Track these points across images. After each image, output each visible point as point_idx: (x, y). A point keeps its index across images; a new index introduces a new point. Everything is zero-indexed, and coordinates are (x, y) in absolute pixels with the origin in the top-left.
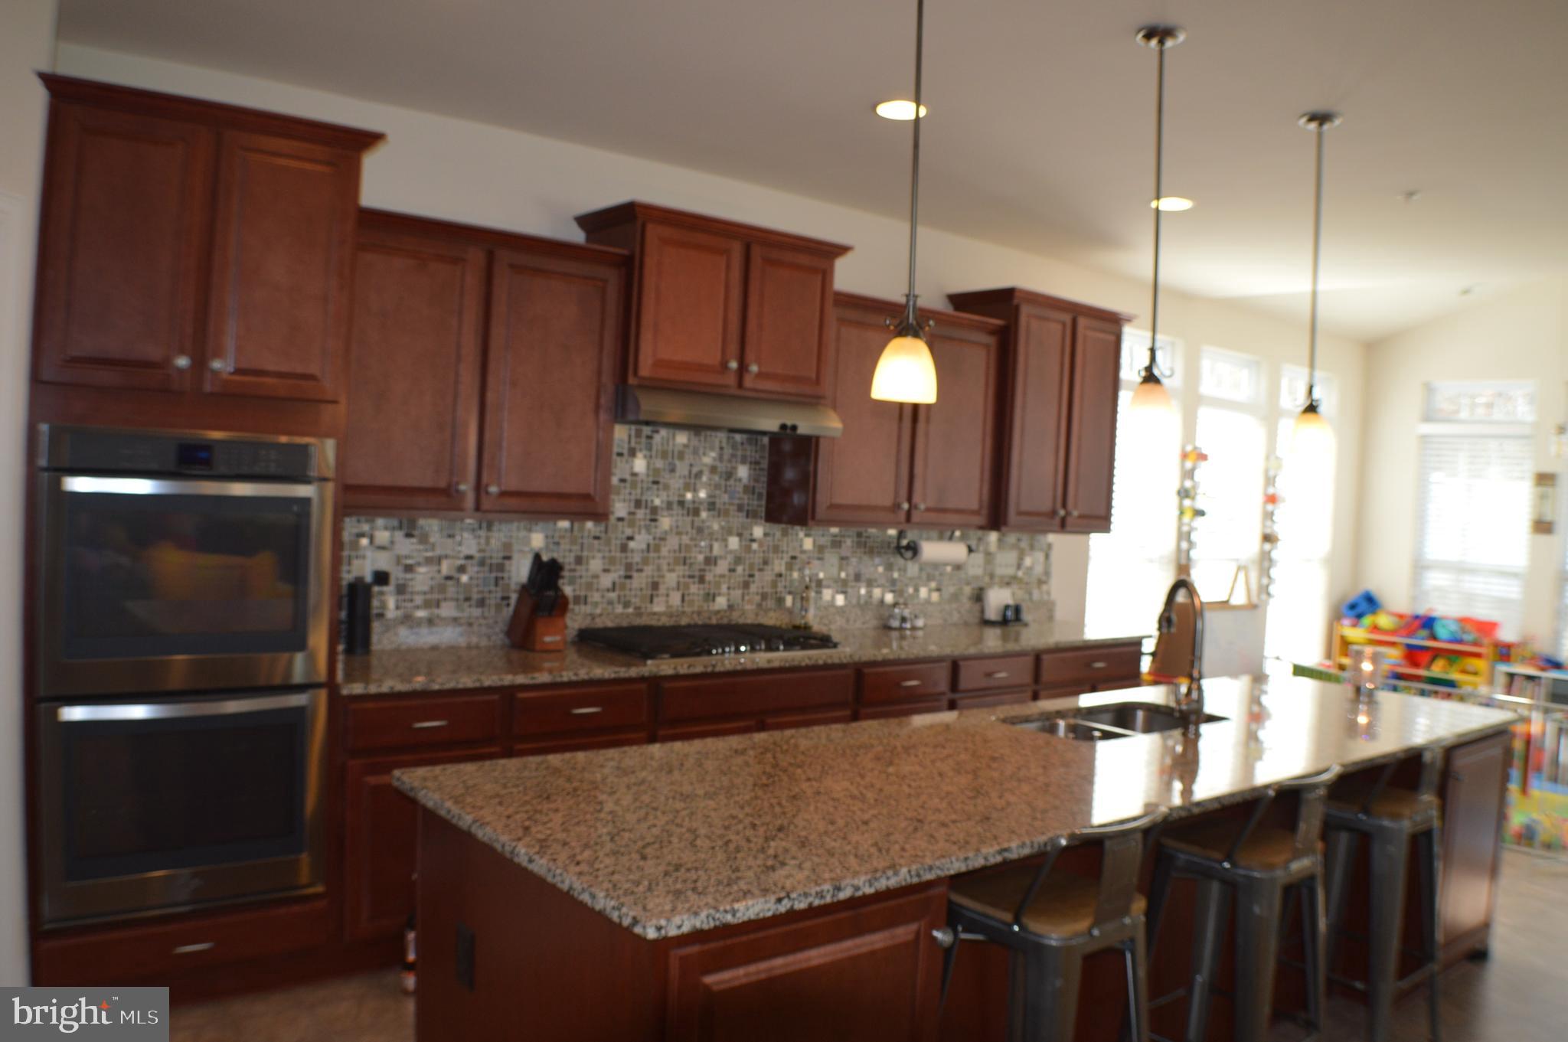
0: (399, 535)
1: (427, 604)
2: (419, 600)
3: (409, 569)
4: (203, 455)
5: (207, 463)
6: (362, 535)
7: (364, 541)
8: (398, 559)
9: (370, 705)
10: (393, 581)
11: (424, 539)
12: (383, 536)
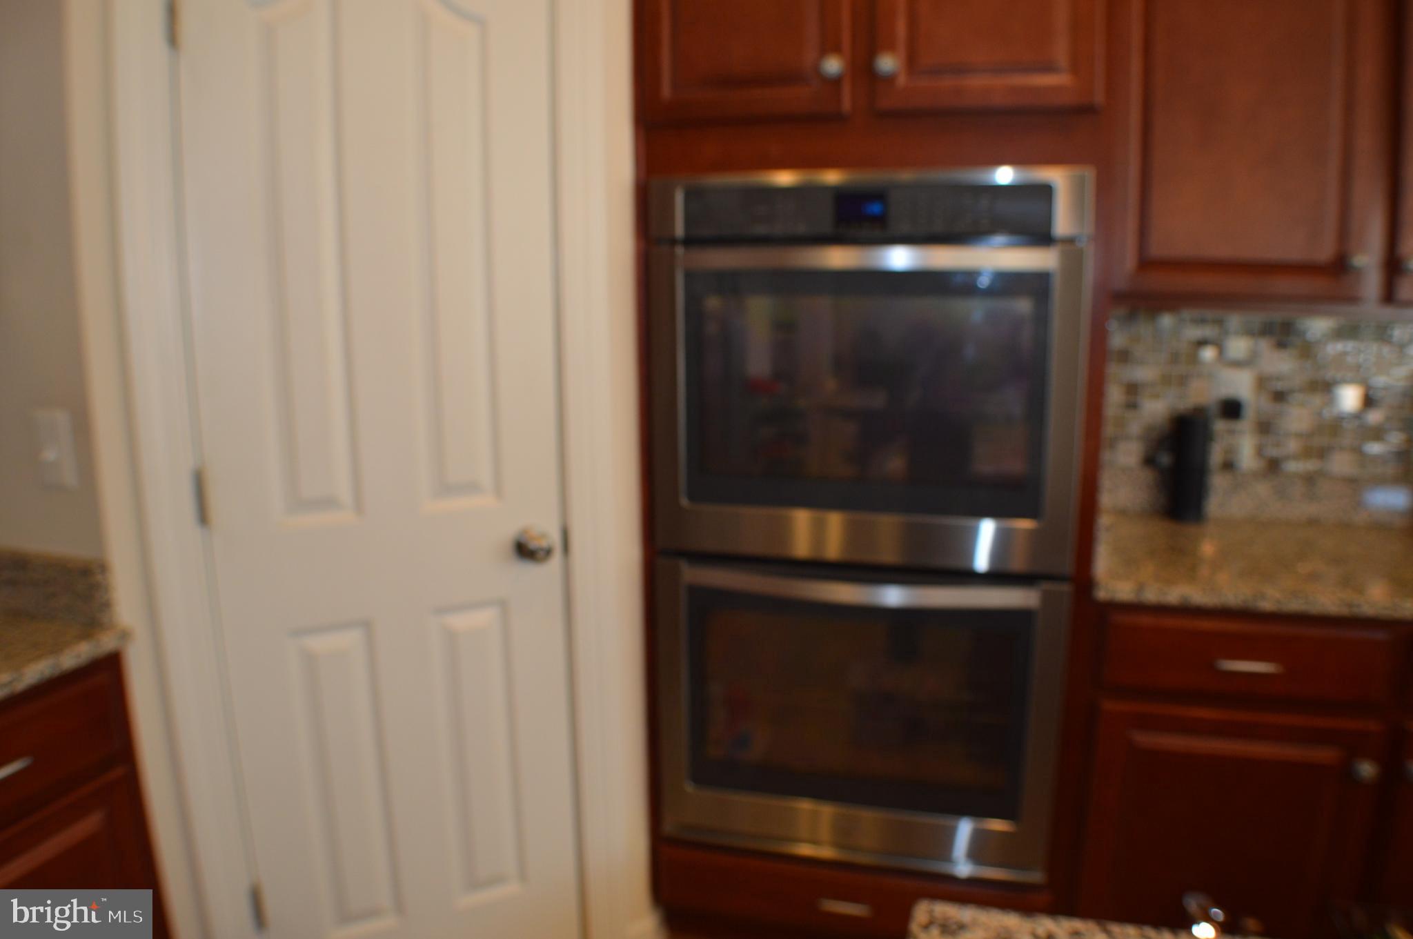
0: (1264, 345)
1: (1307, 453)
2: (1293, 446)
3: (1280, 396)
4: (875, 208)
5: (881, 220)
6: (1202, 343)
7: (1208, 354)
8: (1262, 382)
9: (1146, 620)
10: (1249, 413)
11: (1307, 351)
12: (1238, 346)
